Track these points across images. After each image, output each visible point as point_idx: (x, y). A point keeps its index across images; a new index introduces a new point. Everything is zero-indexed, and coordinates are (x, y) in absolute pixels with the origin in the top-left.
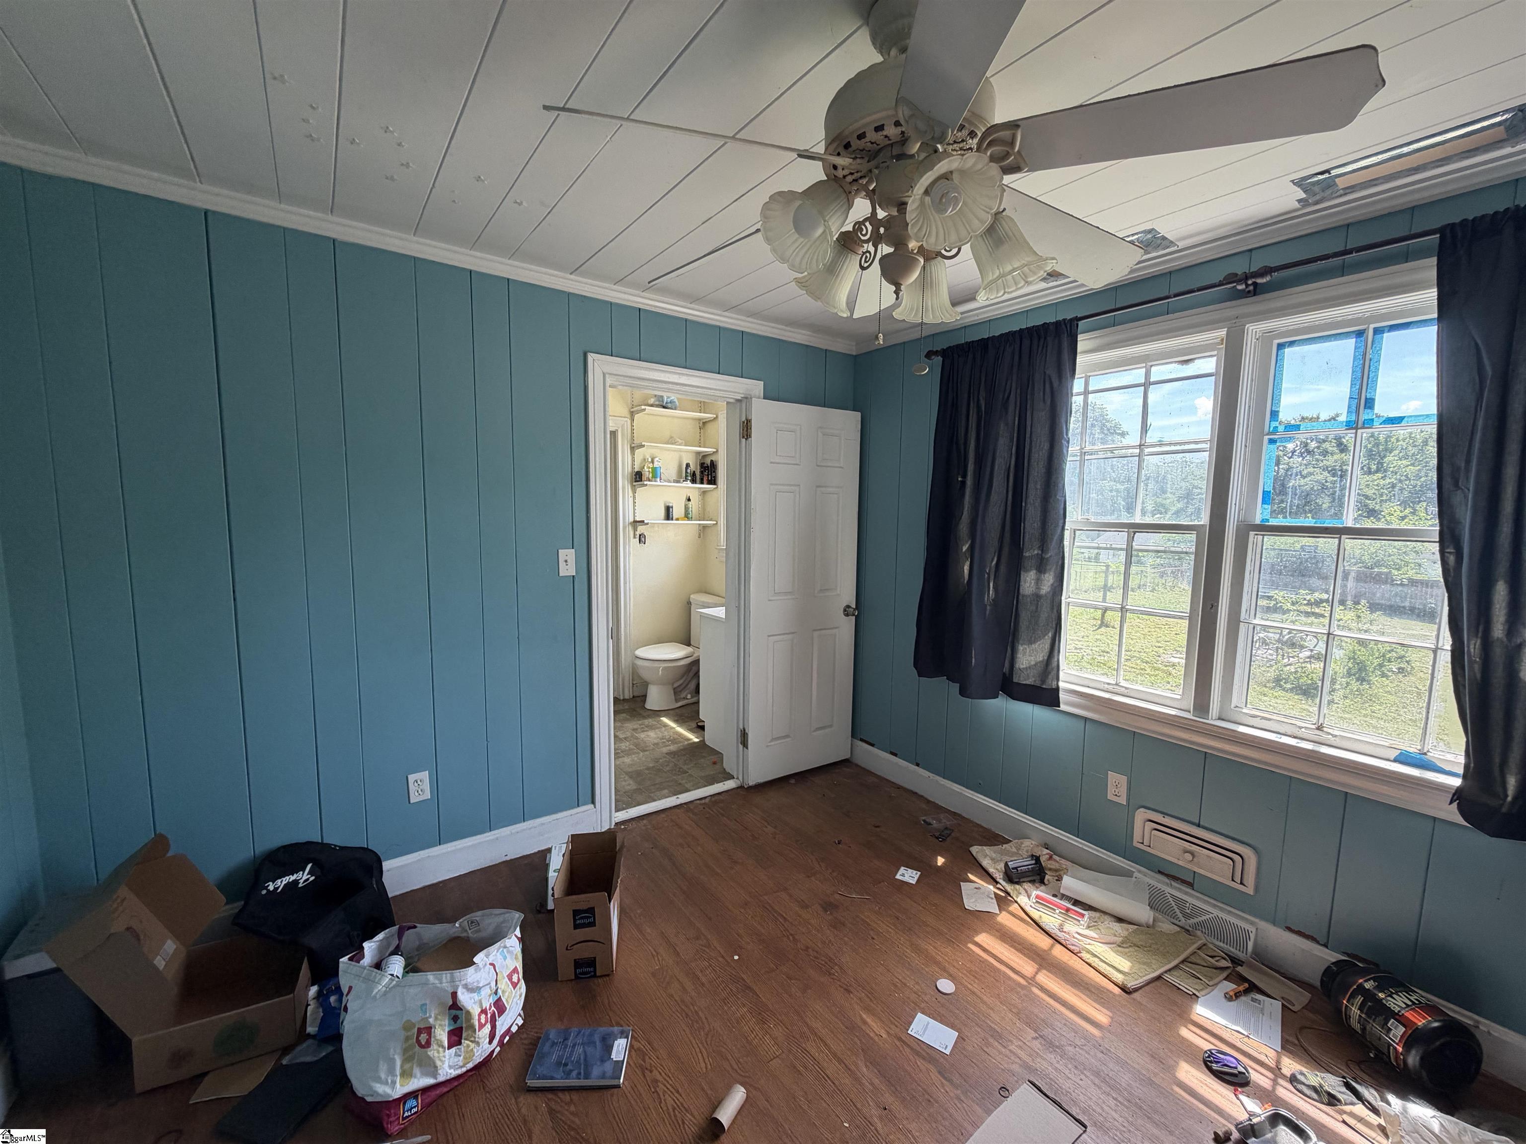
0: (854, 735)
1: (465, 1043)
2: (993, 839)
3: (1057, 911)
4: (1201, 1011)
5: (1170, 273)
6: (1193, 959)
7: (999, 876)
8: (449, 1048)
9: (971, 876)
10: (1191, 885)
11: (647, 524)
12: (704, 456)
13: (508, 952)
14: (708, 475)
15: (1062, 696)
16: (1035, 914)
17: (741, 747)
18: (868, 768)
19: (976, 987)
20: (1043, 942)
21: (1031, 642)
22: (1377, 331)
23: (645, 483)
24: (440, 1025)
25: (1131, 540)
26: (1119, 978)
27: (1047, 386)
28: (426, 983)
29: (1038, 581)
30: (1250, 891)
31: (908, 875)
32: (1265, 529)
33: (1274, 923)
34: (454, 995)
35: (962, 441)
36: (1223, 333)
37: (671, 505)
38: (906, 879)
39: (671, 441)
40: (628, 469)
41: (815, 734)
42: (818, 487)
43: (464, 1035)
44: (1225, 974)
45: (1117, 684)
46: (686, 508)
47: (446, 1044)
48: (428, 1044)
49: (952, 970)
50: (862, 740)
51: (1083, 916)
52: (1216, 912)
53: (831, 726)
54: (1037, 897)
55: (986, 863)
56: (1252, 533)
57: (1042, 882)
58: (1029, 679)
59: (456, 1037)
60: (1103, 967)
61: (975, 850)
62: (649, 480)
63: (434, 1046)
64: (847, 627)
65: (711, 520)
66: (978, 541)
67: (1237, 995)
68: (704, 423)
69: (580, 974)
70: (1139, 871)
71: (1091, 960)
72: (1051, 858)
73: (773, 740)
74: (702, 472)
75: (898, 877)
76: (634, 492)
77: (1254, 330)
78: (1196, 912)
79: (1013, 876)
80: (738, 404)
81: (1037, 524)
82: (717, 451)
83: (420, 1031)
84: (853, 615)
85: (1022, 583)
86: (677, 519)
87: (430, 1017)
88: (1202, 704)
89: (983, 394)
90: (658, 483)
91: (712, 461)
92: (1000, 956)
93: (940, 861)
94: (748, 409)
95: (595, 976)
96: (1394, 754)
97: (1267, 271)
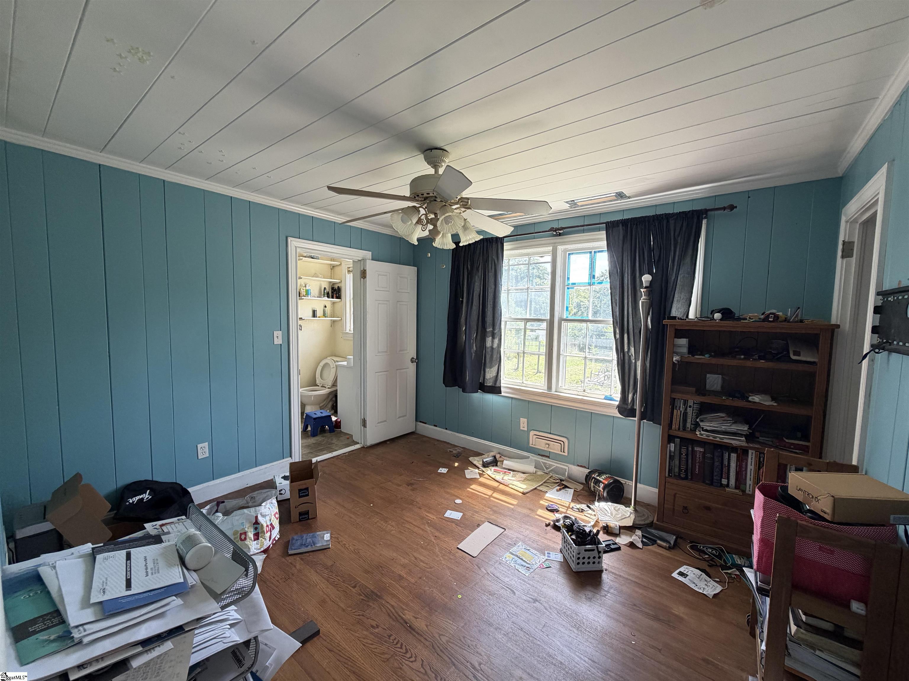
0: (416, 421)
1: (260, 539)
2: (478, 454)
3: (501, 473)
4: (548, 495)
5: (534, 223)
6: (548, 481)
7: (480, 466)
8: (254, 541)
9: (469, 468)
10: (548, 457)
11: (304, 319)
12: (334, 284)
13: (273, 505)
14: (336, 294)
15: (502, 389)
16: (493, 476)
17: (363, 427)
18: (424, 435)
19: (470, 500)
20: (496, 484)
21: (490, 368)
22: (595, 252)
23: (303, 298)
24: (250, 531)
25: (525, 325)
26: (522, 490)
27: (493, 262)
28: (244, 513)
29: (493, 342)
30: (566, 454)
31: (443, 470)
32: (567, 320)
33: (574, 465)
34: (256, 517)
35: (461, 283)
36: (551, 248)
37: (315, 309)
38: (443, 471)
39: (315, 275)
41: (398, 420)
42: (397, 302)
43: (260, 536)
44: (557, 485)
45: (523, 383)
46: (324, 311)
47: (253, 539)
48: (245, 539)
49: (461, 497)
50: (420, 422)
51: (510, 473)
52: (556, 465)
53: (405, 416)
54: (494, 469)
55: (475, 462)
56: (563, 322)
57: (497, 466)
58: (489, 383)
59: (257, 536)
60: (516, 488)
61: (471, 459)
62: (304, 296)
63: (248, 540)
64: (412, 368)
65: (338, 317)
66: (468, 326)
67: (560, 489)
68: (333, 267)
69: (302, 518)
70: (532, 456)
71: (513, 487)
72: (500, 457)
73: (378, 423)
74: (332, 292)
75: (439, 471)
76: (298, 303)
77: (560, 248)
78: (551, 466)
79: (486, 465)
80: (359, 262)
81: (491, 319)
82: (341, 282)
83: (241, 534)
84: (415, 362)
85: (487, 343)
86: (319, 317)
87: (246, 528)
88: (549, 388)
89: (469, 263)
90: (310, 298)
91: (338, 286)
92: (479, 491)
93: (456, 464)
94: (365, 265)
95: (309, 519)
96: (603, 397)
97: (562, 228)
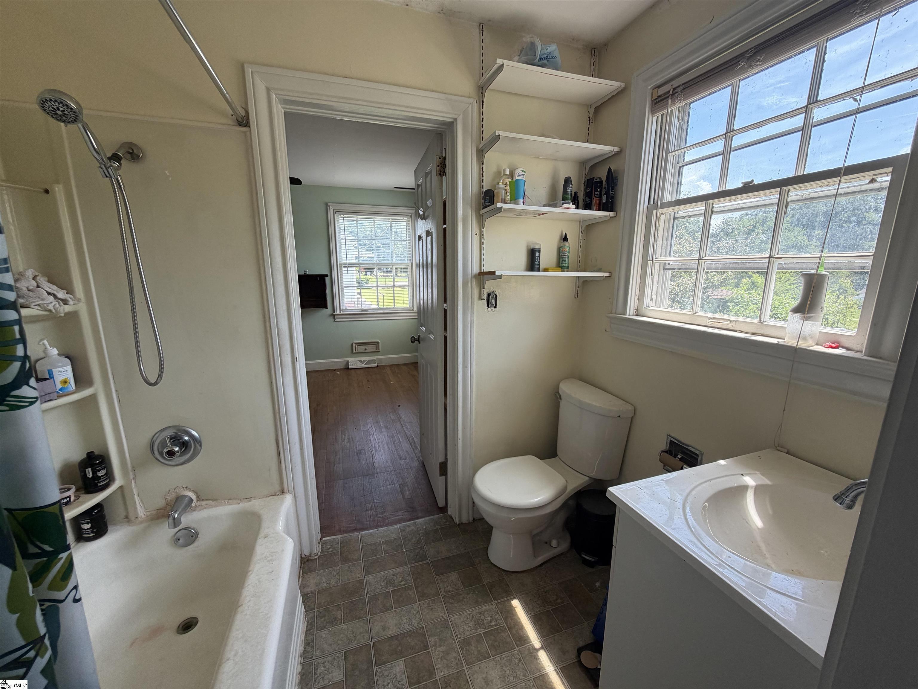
11: (500, 277)
12: (596, 163)
14: (600, 197)
23: (499, 205)
37: (537, 246)
40: (473, 188)
46: (560, 252)
62: (505, 204)
65: (599, 271)
74: (590, 191)
76: (481, 226)
86: (546, 270)
90: (522, 207)
91: (609, 171)
